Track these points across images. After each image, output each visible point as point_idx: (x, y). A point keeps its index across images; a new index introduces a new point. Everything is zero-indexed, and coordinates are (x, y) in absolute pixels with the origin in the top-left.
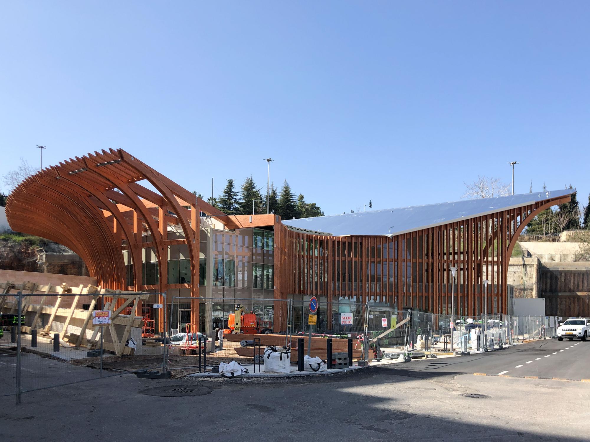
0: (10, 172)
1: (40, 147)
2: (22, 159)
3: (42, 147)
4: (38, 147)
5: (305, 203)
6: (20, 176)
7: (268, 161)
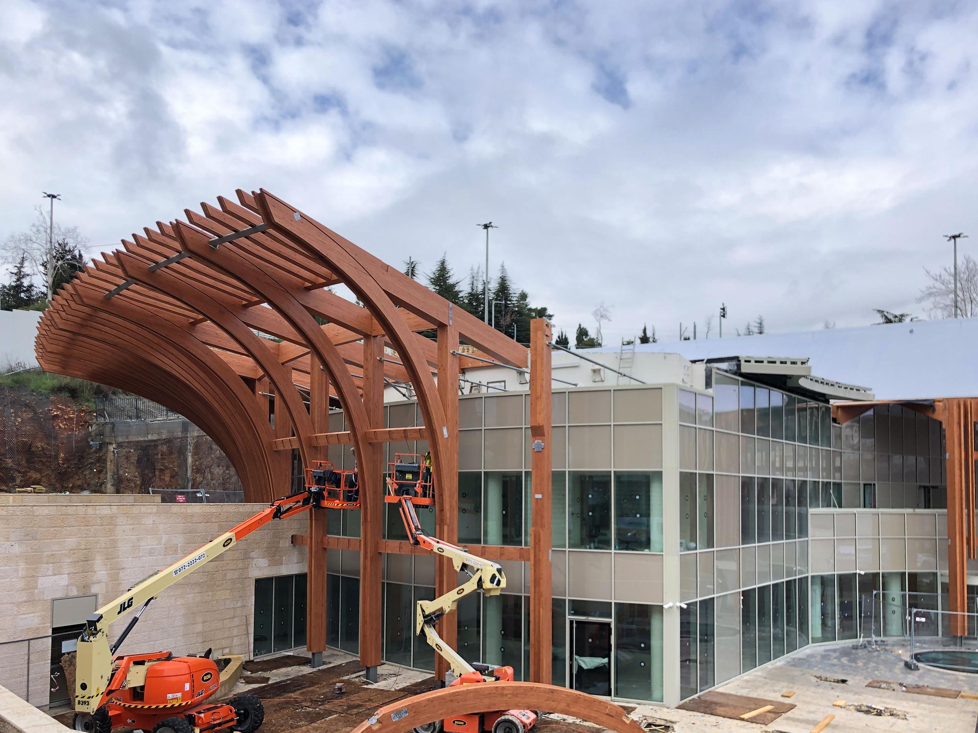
0: (13, 237)
1: (49, 196)
2: (38, 208)
3: (54, 197)
4: (46, 195)
5: (529, 307)
6: (35, 246)
7: (486, 227)
